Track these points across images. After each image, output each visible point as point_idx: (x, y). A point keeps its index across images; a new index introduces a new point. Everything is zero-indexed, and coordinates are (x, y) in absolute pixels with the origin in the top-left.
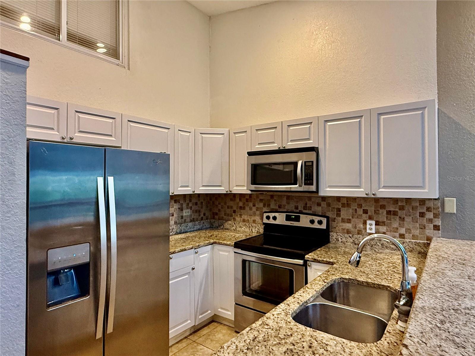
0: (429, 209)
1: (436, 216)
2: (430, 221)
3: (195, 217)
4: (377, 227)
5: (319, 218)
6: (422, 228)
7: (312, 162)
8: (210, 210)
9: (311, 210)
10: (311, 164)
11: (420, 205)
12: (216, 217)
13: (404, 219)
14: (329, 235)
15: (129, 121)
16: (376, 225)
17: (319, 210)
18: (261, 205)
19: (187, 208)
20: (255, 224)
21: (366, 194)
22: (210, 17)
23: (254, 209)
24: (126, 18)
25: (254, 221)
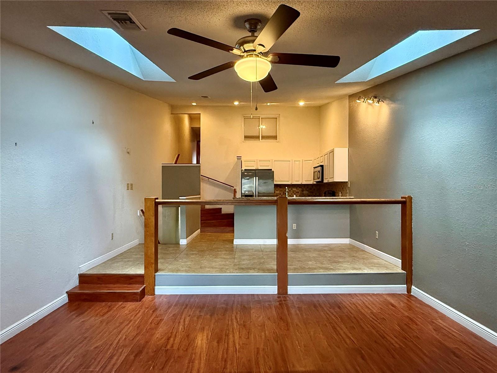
0: (347, 186)
7: (320, 171)
15: (274, 161)
22: (320, 107)
24: (279, 125)
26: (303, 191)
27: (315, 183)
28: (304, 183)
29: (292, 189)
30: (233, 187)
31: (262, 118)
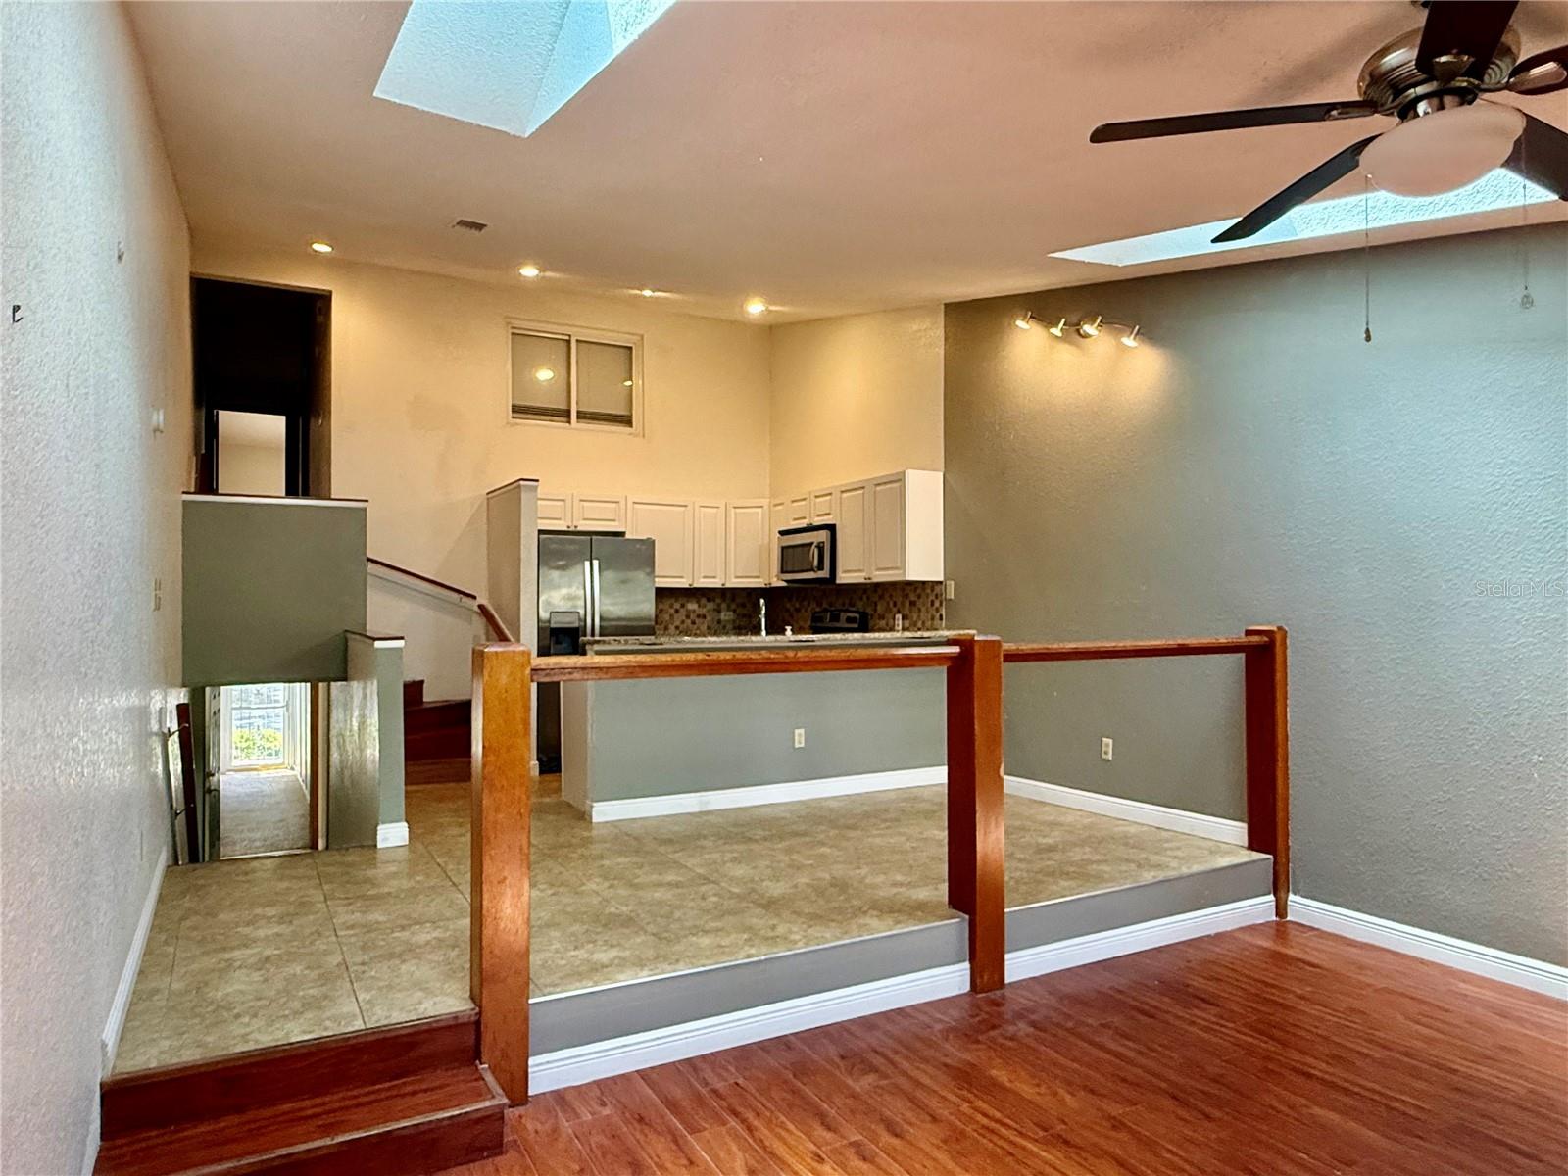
0: (936, 595)
1: (941, 603)
2: (937, 609)
4: (903, 621)
5: (854, 615)
6: (932, 620)
10: (822, 545)
11: (931, 589)
13: (921, 608)
15: (634, 503)
17: (861, 605)
21: (866, 579)
26: (719, 611)
27: (784, 584)
28: (733, 583)
29: (683, 606)
30: (474, 597)
31: (577, 341)
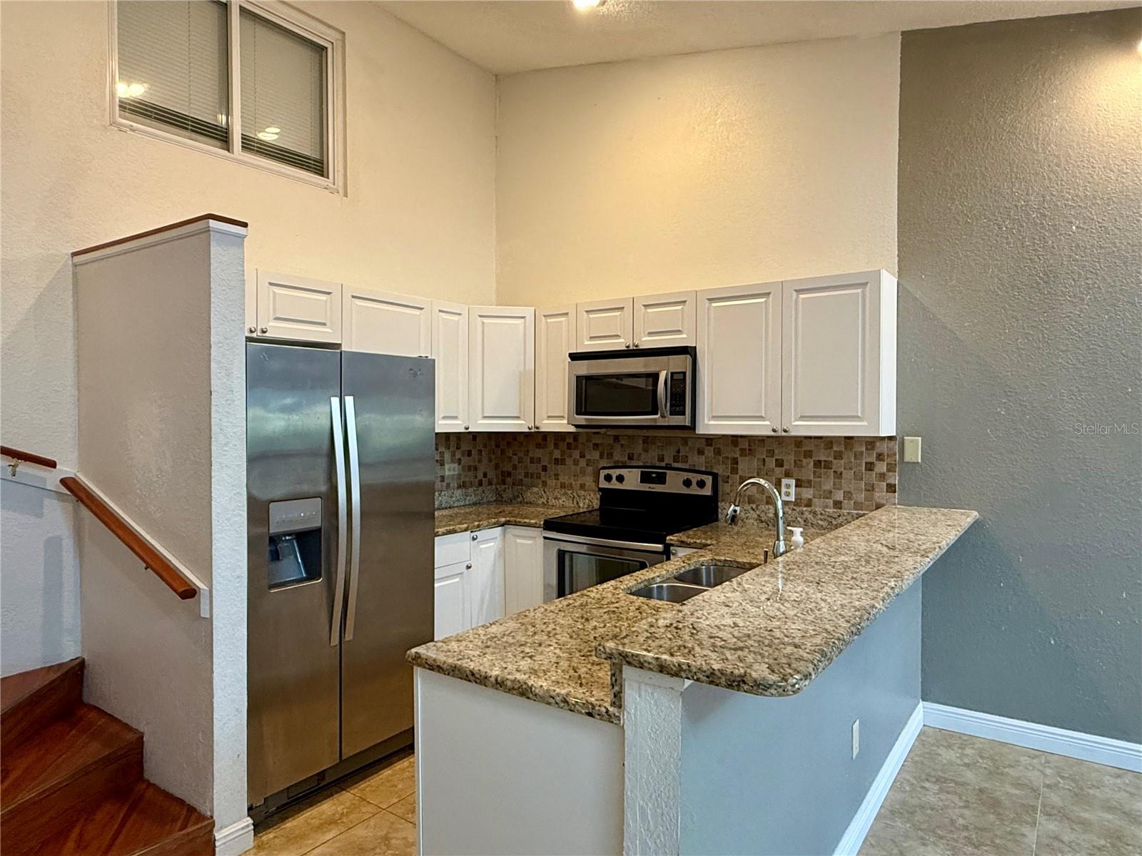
0: (880, 457)
1: (891, 468)
2: (882, 476)
3: (467, 479)
4: (798, 489)
5: (700, 477)
6: (869, 490)
7: (684, 373)
8: (497, 466)
9: (687, 462)
10: (681, 377)
11: (867, 449)
12: (509, 480)
13: (841, 474)
14: (717, 507)
15: (353, 297)
16: (796, 486)
17: (700, 462)
18: (596, 455)
19: (452, 461)
20: (585, 491)
21: (774, 431)
22: (496, 76)
23: (583, 463)
24: (340, 97)
25: (582, 487)
31: (240, 9)
